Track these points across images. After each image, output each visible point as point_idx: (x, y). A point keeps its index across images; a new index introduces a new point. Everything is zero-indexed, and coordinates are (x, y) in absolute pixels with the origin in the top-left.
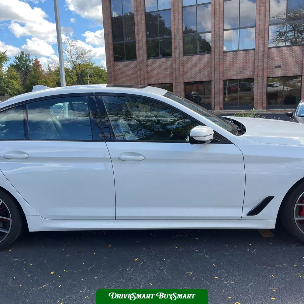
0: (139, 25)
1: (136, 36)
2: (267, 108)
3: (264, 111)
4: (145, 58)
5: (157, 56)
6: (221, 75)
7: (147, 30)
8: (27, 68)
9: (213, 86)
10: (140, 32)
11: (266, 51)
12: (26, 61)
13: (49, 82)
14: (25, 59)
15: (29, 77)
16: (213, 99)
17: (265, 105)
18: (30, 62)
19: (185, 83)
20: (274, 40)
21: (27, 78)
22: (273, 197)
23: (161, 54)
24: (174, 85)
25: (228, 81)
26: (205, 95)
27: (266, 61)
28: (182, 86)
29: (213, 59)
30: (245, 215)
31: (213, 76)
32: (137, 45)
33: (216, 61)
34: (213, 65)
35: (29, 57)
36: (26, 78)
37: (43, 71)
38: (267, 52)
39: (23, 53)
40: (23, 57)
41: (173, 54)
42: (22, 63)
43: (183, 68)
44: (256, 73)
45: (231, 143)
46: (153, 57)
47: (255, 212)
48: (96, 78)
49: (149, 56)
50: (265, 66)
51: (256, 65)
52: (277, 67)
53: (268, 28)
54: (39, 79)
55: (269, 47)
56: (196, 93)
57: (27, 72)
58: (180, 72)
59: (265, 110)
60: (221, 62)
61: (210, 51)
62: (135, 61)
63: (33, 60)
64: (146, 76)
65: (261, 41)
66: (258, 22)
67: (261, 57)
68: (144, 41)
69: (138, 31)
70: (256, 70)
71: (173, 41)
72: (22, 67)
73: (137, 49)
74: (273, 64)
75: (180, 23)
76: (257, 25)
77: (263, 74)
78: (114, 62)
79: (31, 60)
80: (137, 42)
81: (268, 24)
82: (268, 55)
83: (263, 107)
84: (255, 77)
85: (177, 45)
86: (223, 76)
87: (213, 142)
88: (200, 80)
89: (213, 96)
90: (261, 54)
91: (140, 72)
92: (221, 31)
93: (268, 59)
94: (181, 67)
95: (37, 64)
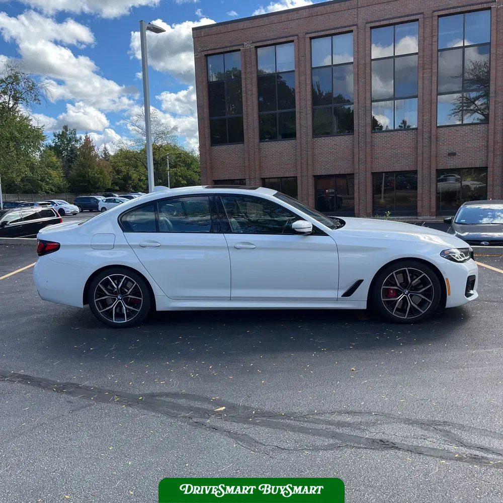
0: (249, 93)
1: (244, 108)
2: (438, 214)
3: (434, 219)
4: (257, 140)
5: (273, 138)
6: (369, 166)
7: (259, 95)
8: (72, 150)
9: (356, 181)
10: (250, 103)
11: (433, 132)
12: (70, 141)
13: (105, 172)
14: (68, 137)
15: (75, 165)
16: (356, 200)
17: (434, 210)
18: (76, 141)
19: (315, 176)
20: (456, 111)
21: (72, 166)
22: (363, 280)
23: (280, 134)
24: (299, 178)
25: (384, 174)
26: (348, 194)
27: (434, 146)
28: (311, 181)
29: (356, 142)
30: (340, 296)
31: (357, 167)
32: (245, 121)
33: (362, 144)
34: (356, 150)
35: (75, 134)
36: (70, 167)
37: (97, 156)
38: (435, 134)
39: (67, 129)
40: (67, 134)
41: (298, 135)
42: (64, 144)
43: (313, 155)
44: (420, 163)
45: (327, 235)
46: (268, 140)
47: (349, 293)
48: (182, 168)
49: (262, 138)
50: (433, 153)
51: (420, 152)
52: (450, 154)
53: (436, 98)
54: (90, 168)
55: (438, 125)
56: (333, 191)
57: (72, 158)
58: (307, 160)
59: (435, 217)
60: (368, 146)
61: (353, 130)
62: (242, 145)
63: (81, 138)
64: (257, 167)
65: (426, 118)
66: (420, 90)
67: (426, 140)
68: (256, 116)
69: (247, 102)
70: (420, 158)
71: (297, 115)
72: (64, 149)
73: (245, 127)
74: (444, 149)
75: (307, 91)
76: (420, 94)
77: (430, 164)
78: (211, 146)
79: (78, 139)
80: (244, 117)
81: (436, 93)
82: (437, 138)
83: (430, 212)
84: (418, 169)
85: (303, 122)
86: (372, 167)
87: (312, 234)
88: (337, 173)
89: (356, 195)
90: (426, 135)
91: (249, 160)
92: (368, 102)
93: (437, 143)
94: (310, 153)
95: (88, 145)
